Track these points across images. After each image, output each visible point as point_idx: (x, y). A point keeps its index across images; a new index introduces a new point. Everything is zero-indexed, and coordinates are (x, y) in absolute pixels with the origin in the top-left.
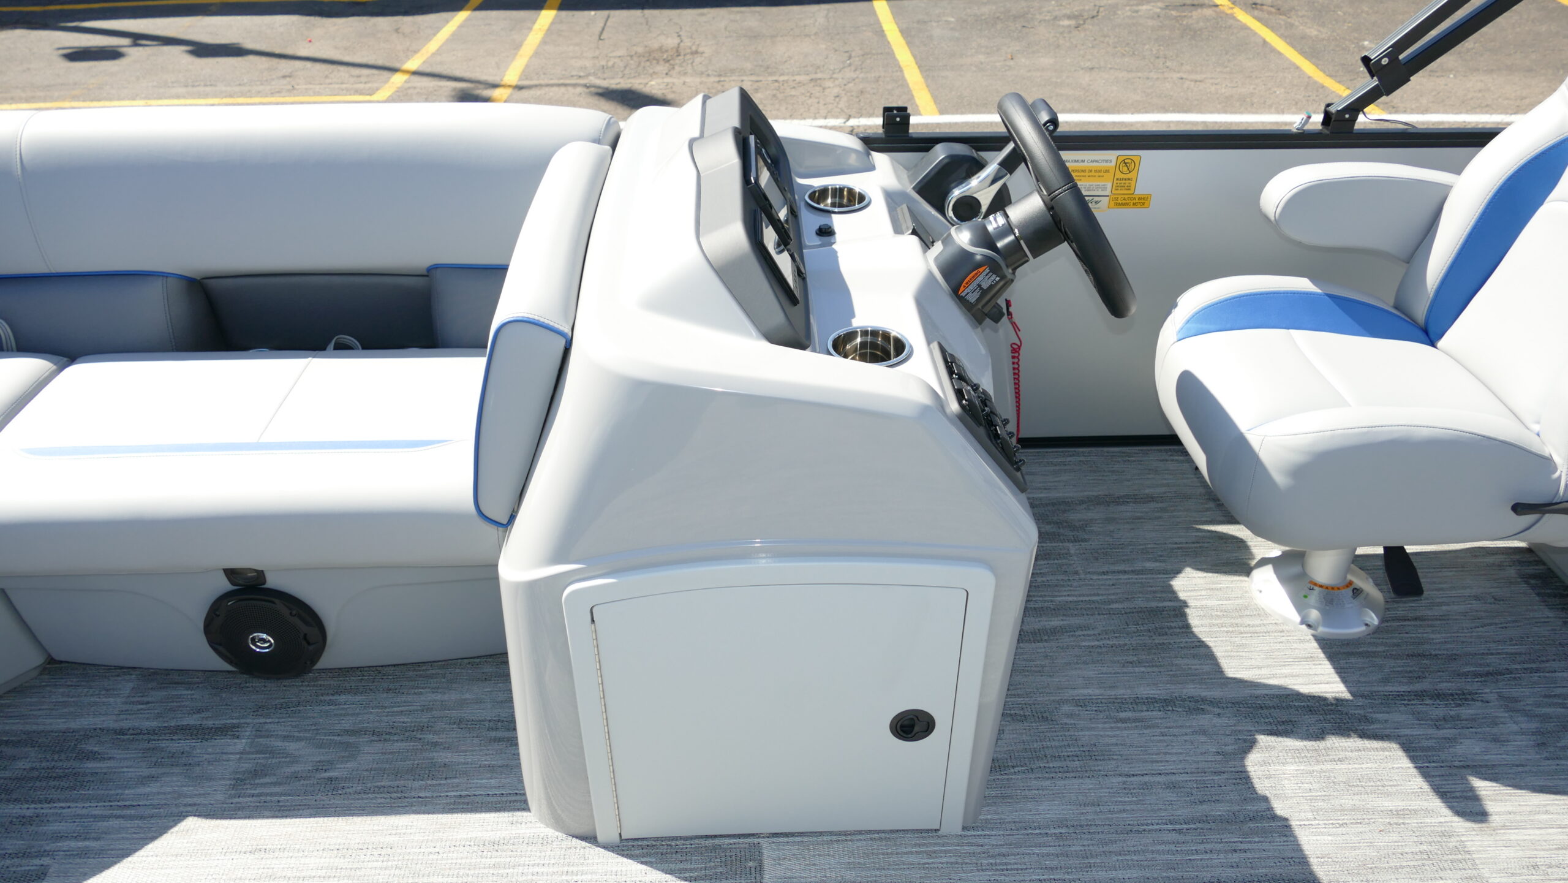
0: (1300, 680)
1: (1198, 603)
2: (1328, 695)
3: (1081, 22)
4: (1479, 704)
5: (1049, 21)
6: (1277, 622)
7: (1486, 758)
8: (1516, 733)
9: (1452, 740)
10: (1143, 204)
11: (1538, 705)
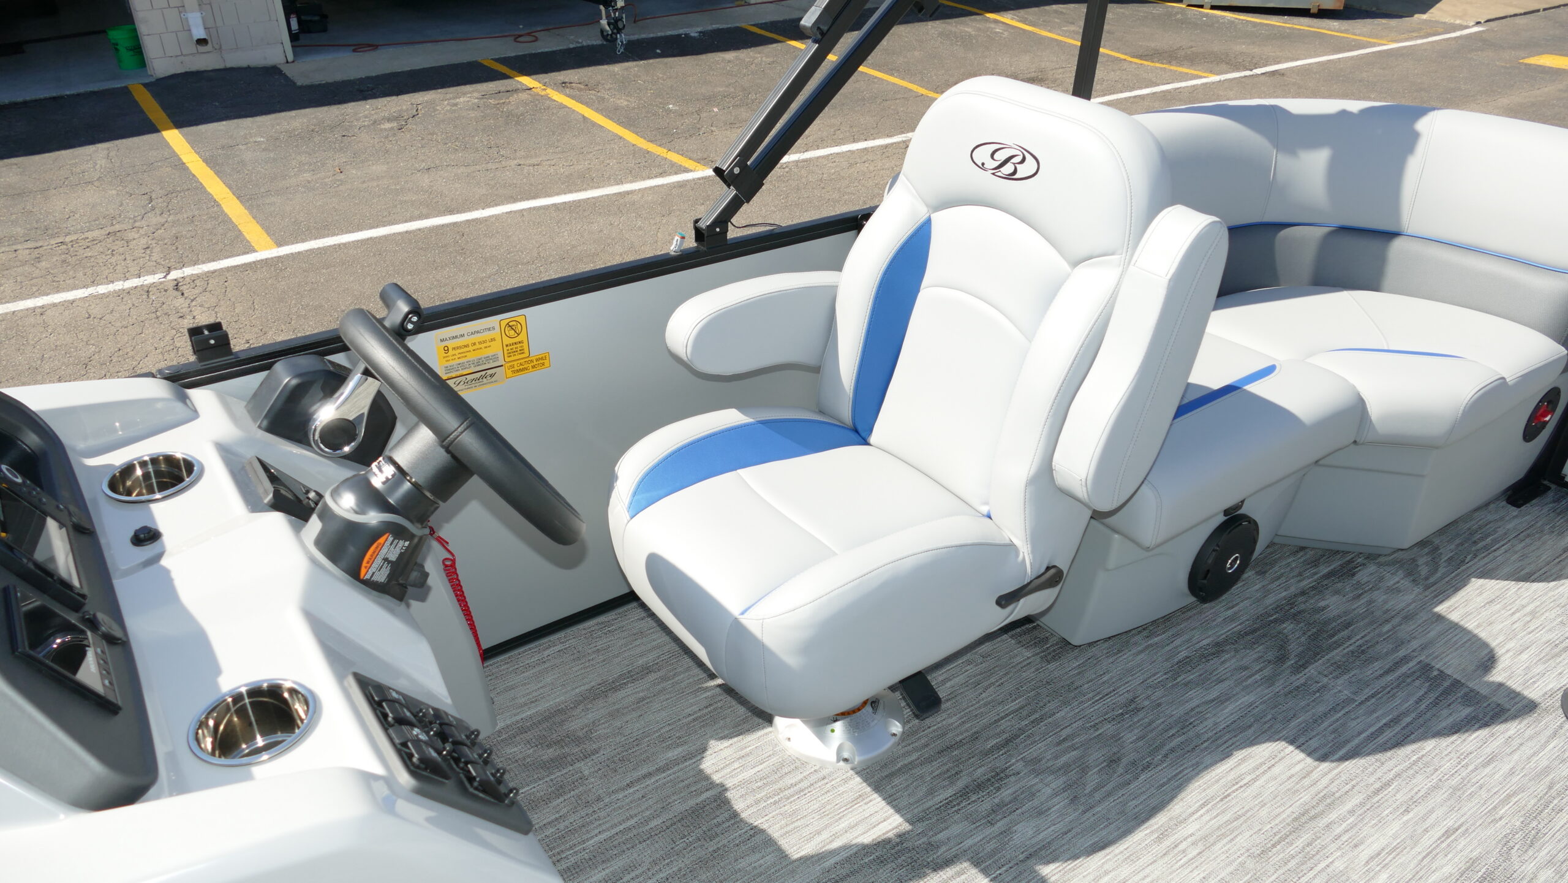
0: (860, 829)
1: (735, 781)
2: (890, 835)
3: (404, 123)
4: (1013, 779)
5: (368, 126)
6: (815, 768)
7: (1041, 837)
8: (1051, 797)
9: (1006, 832)
10: (543, 364)
11: (1056, 757)
